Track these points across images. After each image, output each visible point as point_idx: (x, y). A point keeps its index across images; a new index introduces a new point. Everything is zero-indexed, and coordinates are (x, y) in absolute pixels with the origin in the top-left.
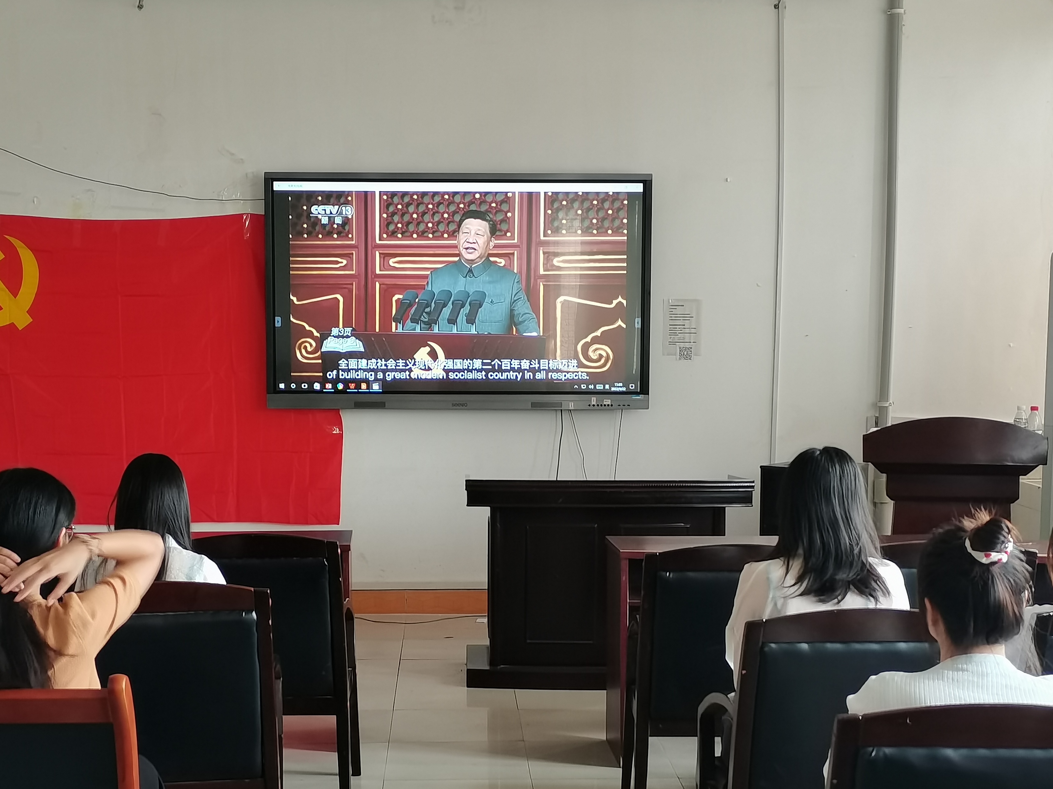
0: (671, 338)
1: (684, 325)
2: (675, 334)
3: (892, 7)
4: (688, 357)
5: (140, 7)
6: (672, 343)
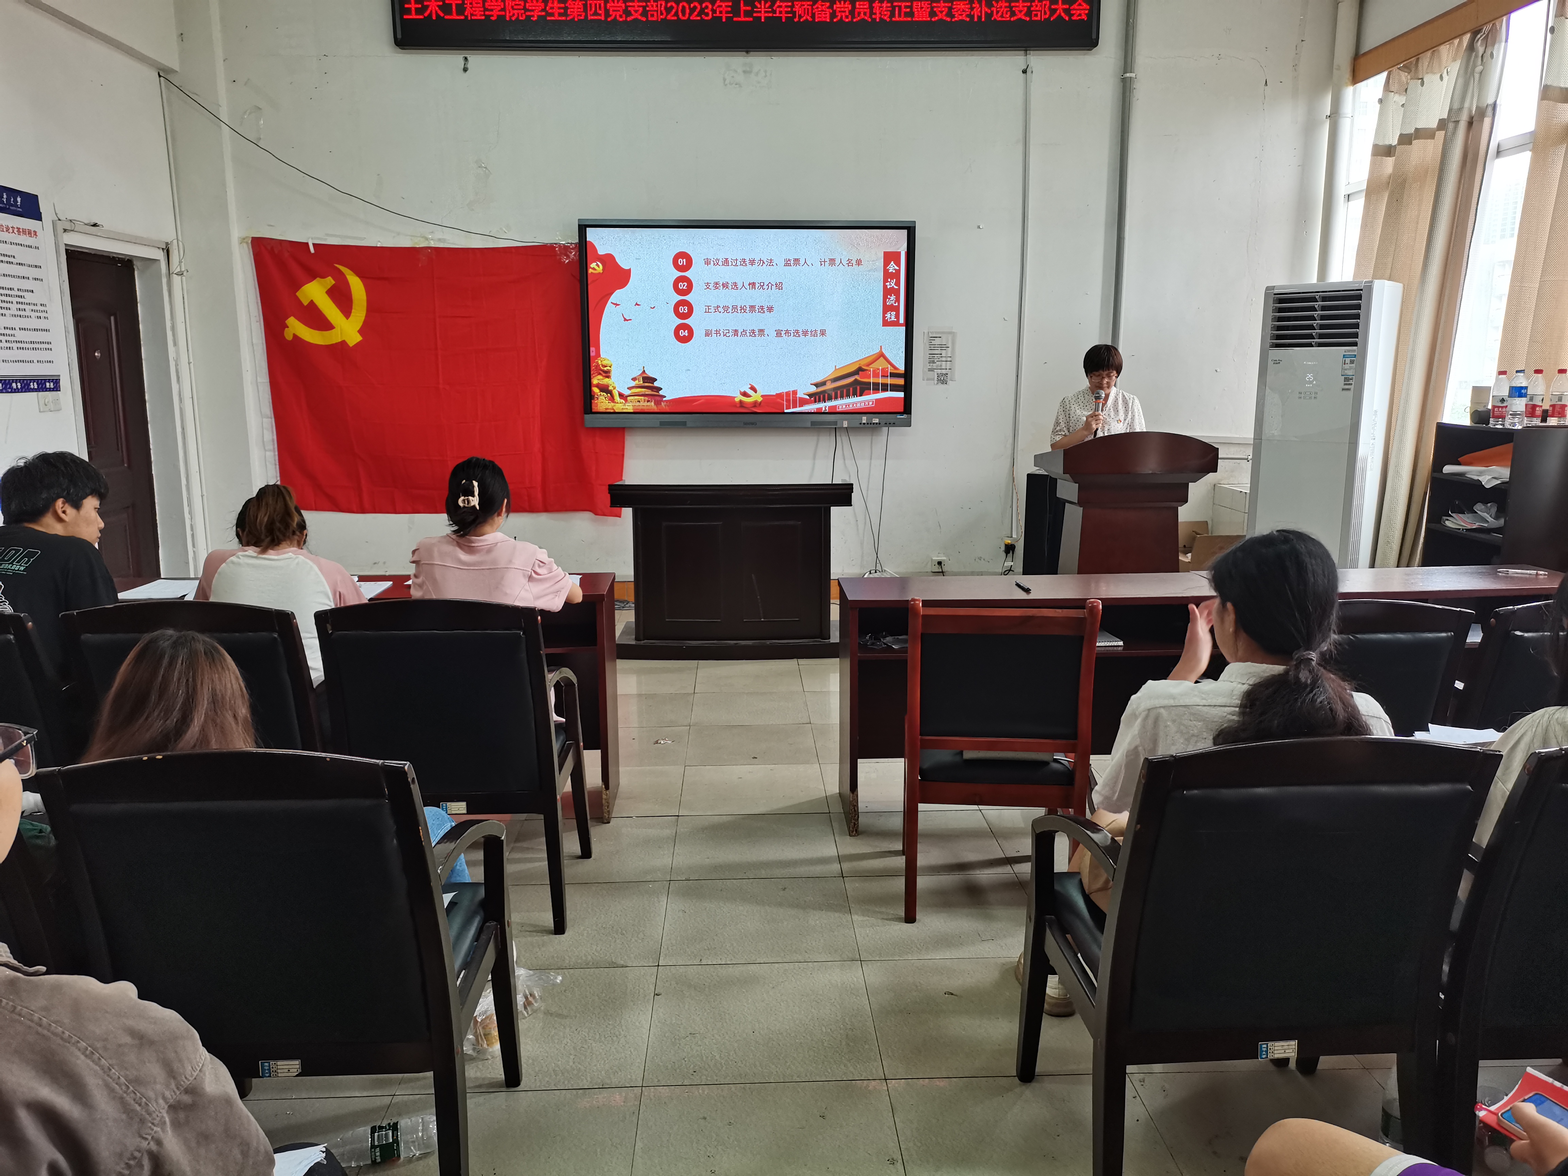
0: (930, 366)
1: (941, 354)
2: (934, 362)
3: (1125, 72)
4: (944, 382)
5: (465, 70)
6: (931, 370)
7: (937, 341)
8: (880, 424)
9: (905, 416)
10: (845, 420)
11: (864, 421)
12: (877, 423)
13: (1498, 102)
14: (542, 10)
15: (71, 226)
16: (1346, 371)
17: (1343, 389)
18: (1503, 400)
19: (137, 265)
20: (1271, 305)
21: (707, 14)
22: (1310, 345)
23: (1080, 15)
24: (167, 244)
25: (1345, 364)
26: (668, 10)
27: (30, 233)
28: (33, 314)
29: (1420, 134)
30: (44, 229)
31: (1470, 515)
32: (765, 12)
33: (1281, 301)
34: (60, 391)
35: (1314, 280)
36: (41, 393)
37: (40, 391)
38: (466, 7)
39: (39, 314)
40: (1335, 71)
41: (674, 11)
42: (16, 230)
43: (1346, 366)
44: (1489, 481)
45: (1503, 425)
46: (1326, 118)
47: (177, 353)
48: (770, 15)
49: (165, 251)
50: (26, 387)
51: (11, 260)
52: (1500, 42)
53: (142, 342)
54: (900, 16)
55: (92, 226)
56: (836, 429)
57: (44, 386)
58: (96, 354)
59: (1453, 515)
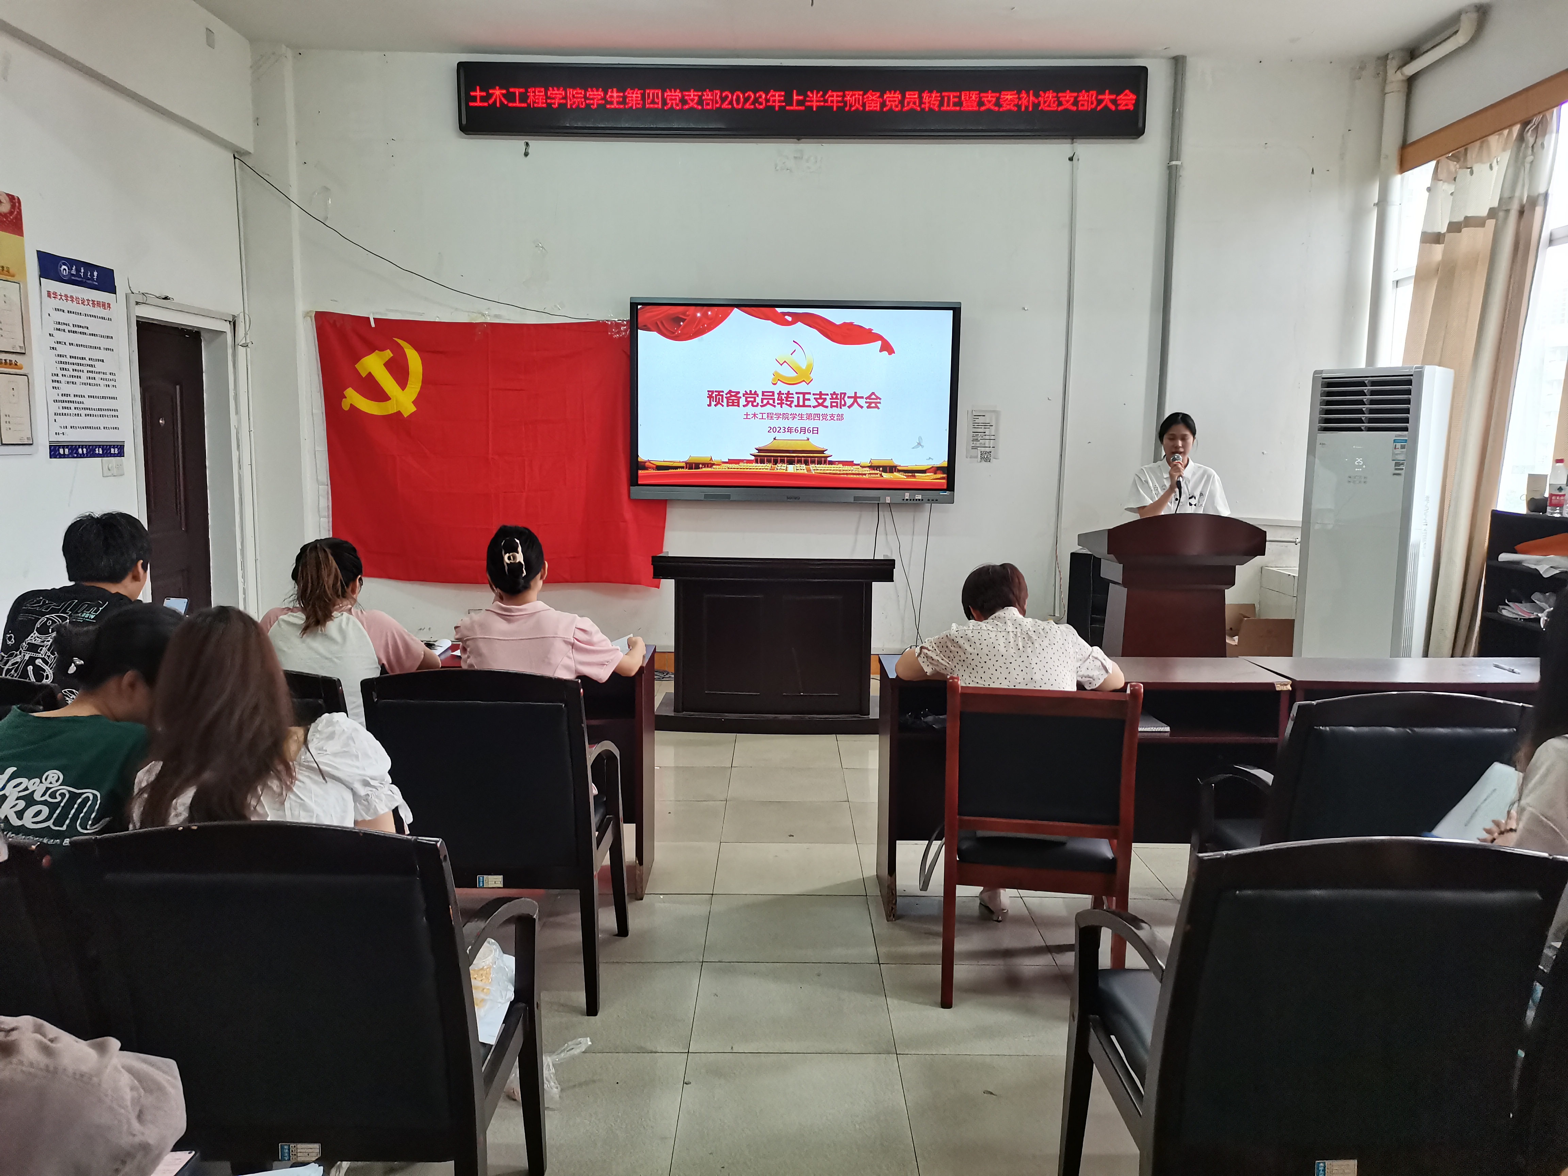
0: (973, 443)
1: (985, 432)
2: (977, 440)
3: (1171, 160)
4: (988, 460)
5: (526, 154)
6: (974, 448)
7: (981, 420)
8: (922, 500)
9: (947, 493)
10: (888, 496)
11: (906, 498)
12: (919, 500)
13: (1550, 192)
14: (601, 99)
15: (143, 299)
16: (1396, 457)
17: (1394, 474)
18: (1560, 489)
19: (204, 337)
20: (1320, 389)
21: (761, 104)
22: (1359, 429)
23: (1126, 105)
24: (234, 317)
25: (1395, 448)
26: (723, 99)
27: (104, 305)
28: (102, 383)
29: (1469, 222)
30: (117, 302)
31: (1528, 604)
32: (817, 101)
33: (1329, 385)
34: (124, 456)
35: (1362, 364)
36: (105, 459)
37: (104, 457)
38: (530, 95)
39: (107, 383)
40: (1383, 161)
41: (729, 99)
42: (91, 302)
43: (1397, 451)
44: (1547, 570)
45: (1561, 513)
46: (1374, 205)
47: (239, 421)
48: (822, 104)
49: (232, 323)
50: (92, 452)
51: (85, 330)
52: (1552, 132)
53: (205, 411)
54: (948, 105)
55: (163, 299)
56: (878, 505)
57: (109, 451)
58: (161, 421)
59: (1510, 604)
